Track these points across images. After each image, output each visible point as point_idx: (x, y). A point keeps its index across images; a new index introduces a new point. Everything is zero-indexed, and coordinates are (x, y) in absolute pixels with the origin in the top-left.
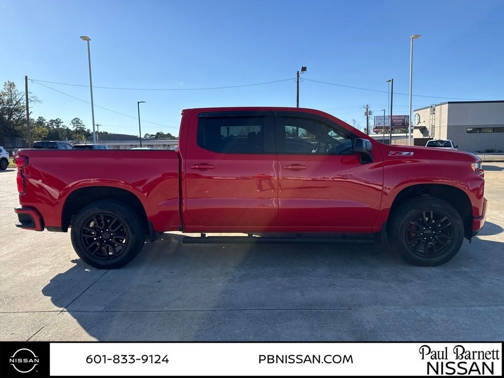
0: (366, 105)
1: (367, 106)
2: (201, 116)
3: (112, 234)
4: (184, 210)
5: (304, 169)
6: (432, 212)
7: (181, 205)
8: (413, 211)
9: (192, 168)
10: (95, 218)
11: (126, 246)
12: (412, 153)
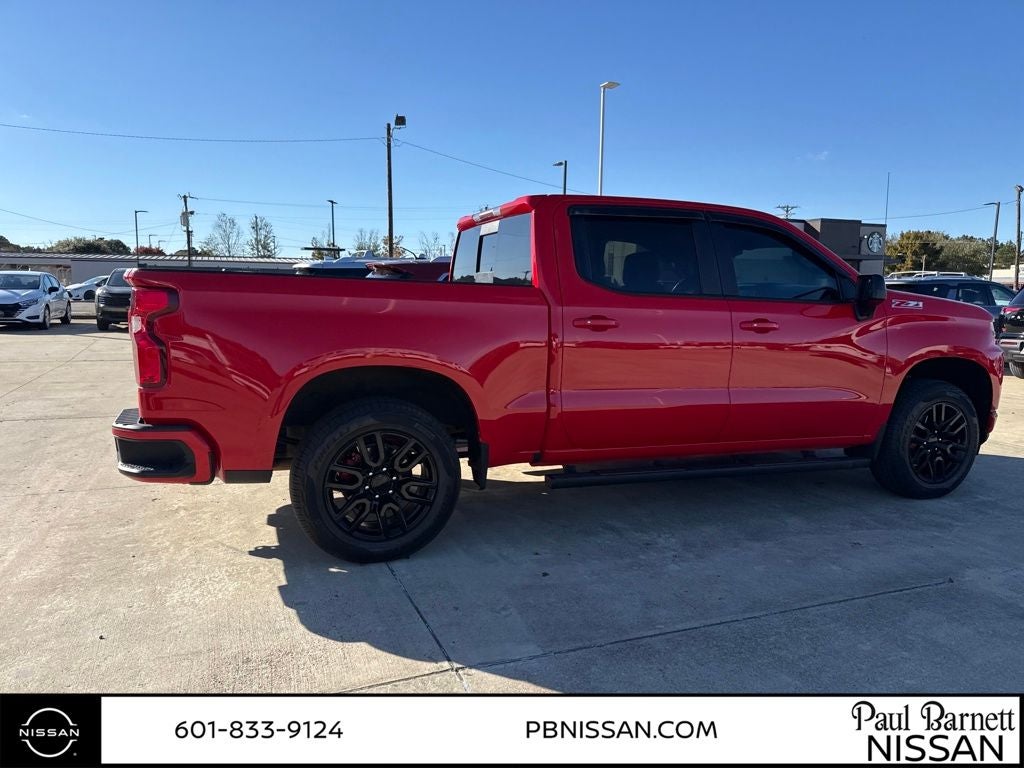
2: (577, 213)
3: (394, 478)
4: (553, 415)
5: (775, 329)
6: (944, 406)
7: (549, 405)
8: (922, 405)
9: (577, 326)
10: (362, 443)
11: (431, 504)
12: (921, 304)
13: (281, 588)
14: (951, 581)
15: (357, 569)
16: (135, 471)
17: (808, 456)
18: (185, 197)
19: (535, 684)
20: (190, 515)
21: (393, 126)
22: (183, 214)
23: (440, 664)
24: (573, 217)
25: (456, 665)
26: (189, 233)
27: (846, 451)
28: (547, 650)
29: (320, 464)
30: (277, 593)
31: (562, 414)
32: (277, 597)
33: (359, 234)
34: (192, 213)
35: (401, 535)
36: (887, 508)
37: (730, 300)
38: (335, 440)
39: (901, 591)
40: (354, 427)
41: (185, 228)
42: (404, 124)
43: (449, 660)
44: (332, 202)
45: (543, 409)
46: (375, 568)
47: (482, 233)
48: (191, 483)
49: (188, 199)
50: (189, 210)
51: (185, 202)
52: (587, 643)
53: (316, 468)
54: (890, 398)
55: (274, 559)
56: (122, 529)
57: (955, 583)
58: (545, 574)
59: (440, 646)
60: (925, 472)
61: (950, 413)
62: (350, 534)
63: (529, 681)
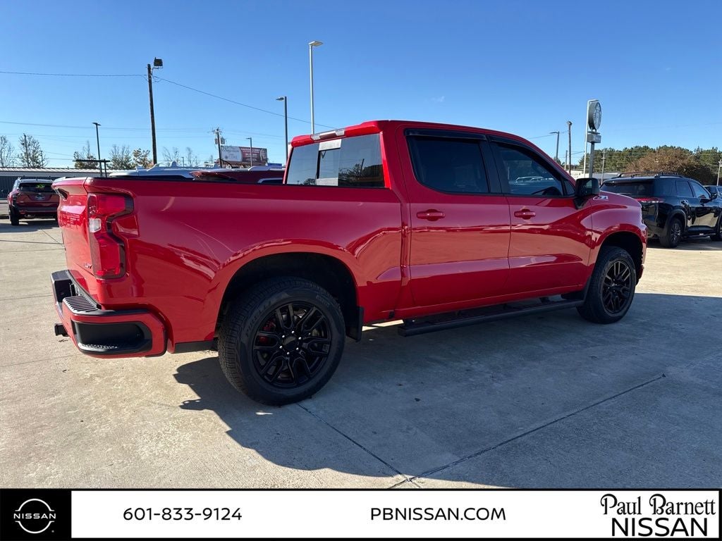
0: (215, 129)
1: (218, 130)
2: (411, 134)
3: (300, 338)
4: (405, 283)
5: (533, 216)
6: (619, 262)
7: (403, 275)
8: (610, 263)
9: (419, 218)
10: (279, 313)
11: (327, 355)
12: (607, 197)
13: (228, 433)
14: (664, 376)
15: (278, 410)
16: (100, 350)
17: (544, 301)
19: (473, 482)
20: (106, 381)
21: (152, 66)
23: (395, 477)
24: (408, 138)
25: (409, 477)
27: (562, 296)
28: (462, 456)
29: (250, 331)
30: (228, 437)
31: (412, 281)
32: (231, 442)
33: (113, 149)
35: (308, 381)
36: (593, 331)
37: (507, 197)
38: (260, 313)
39: (642, 385)
40: (274, 300)
42: (161, 65)
43: (400, 473)
44: (97, 124)
45: (399, 278)
46: (292, 408)
47: (320, 150)
48: (147, 356)
52: (485, 448)
53: (247, 334)
54: (593, 260)
55: (205, 411)
56: (52, 399)
57: (667, 377)
58: (417, 400)
59: (386, 464)
60: (610, 307)
61: (623, 267)
62: (271, 384)
63: (468, 481)
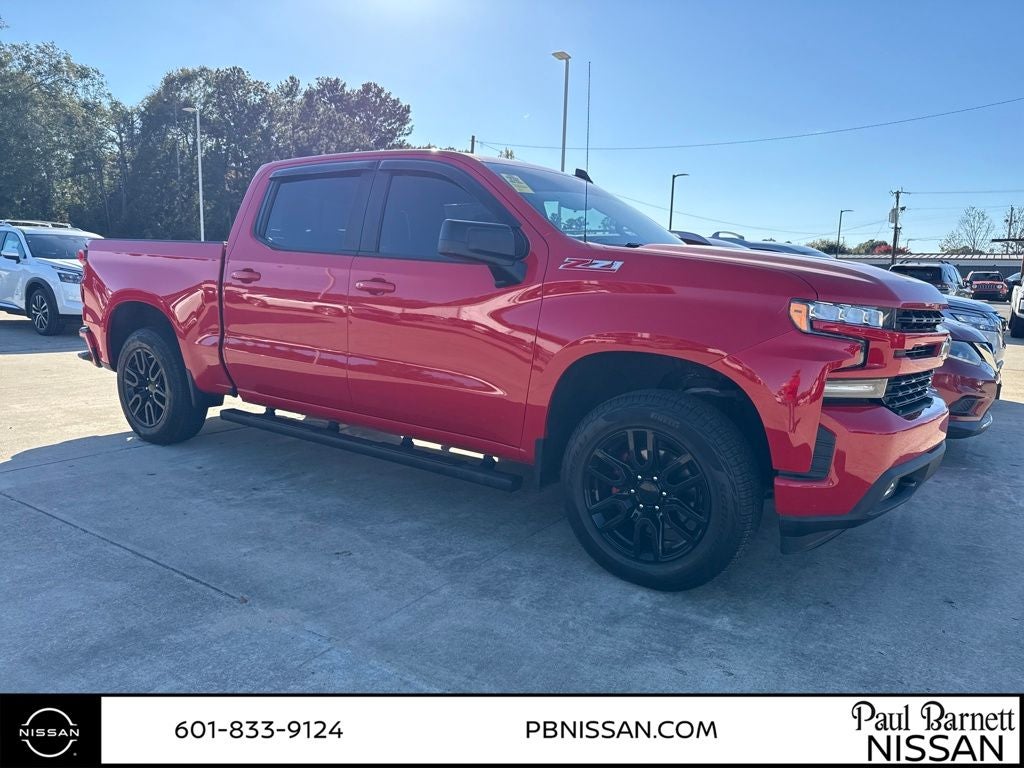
18: (898, 193)
22: (893, 210)
26: (897, 230)
34: (903, 209)
41: (893, 225)
49: (901, 195)
50: (900, 206)
51: (898, 197)
